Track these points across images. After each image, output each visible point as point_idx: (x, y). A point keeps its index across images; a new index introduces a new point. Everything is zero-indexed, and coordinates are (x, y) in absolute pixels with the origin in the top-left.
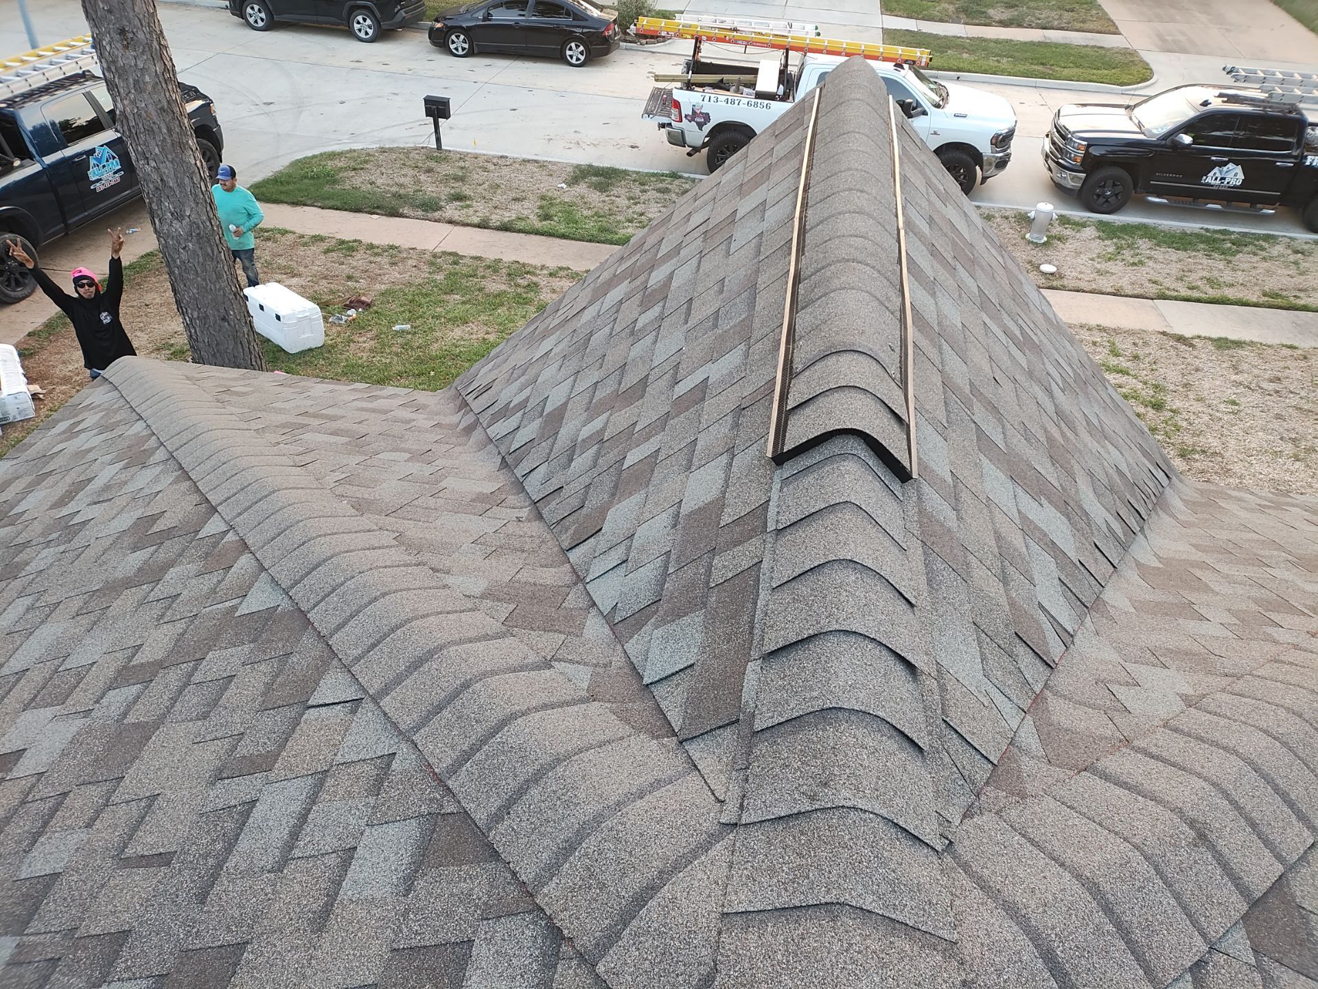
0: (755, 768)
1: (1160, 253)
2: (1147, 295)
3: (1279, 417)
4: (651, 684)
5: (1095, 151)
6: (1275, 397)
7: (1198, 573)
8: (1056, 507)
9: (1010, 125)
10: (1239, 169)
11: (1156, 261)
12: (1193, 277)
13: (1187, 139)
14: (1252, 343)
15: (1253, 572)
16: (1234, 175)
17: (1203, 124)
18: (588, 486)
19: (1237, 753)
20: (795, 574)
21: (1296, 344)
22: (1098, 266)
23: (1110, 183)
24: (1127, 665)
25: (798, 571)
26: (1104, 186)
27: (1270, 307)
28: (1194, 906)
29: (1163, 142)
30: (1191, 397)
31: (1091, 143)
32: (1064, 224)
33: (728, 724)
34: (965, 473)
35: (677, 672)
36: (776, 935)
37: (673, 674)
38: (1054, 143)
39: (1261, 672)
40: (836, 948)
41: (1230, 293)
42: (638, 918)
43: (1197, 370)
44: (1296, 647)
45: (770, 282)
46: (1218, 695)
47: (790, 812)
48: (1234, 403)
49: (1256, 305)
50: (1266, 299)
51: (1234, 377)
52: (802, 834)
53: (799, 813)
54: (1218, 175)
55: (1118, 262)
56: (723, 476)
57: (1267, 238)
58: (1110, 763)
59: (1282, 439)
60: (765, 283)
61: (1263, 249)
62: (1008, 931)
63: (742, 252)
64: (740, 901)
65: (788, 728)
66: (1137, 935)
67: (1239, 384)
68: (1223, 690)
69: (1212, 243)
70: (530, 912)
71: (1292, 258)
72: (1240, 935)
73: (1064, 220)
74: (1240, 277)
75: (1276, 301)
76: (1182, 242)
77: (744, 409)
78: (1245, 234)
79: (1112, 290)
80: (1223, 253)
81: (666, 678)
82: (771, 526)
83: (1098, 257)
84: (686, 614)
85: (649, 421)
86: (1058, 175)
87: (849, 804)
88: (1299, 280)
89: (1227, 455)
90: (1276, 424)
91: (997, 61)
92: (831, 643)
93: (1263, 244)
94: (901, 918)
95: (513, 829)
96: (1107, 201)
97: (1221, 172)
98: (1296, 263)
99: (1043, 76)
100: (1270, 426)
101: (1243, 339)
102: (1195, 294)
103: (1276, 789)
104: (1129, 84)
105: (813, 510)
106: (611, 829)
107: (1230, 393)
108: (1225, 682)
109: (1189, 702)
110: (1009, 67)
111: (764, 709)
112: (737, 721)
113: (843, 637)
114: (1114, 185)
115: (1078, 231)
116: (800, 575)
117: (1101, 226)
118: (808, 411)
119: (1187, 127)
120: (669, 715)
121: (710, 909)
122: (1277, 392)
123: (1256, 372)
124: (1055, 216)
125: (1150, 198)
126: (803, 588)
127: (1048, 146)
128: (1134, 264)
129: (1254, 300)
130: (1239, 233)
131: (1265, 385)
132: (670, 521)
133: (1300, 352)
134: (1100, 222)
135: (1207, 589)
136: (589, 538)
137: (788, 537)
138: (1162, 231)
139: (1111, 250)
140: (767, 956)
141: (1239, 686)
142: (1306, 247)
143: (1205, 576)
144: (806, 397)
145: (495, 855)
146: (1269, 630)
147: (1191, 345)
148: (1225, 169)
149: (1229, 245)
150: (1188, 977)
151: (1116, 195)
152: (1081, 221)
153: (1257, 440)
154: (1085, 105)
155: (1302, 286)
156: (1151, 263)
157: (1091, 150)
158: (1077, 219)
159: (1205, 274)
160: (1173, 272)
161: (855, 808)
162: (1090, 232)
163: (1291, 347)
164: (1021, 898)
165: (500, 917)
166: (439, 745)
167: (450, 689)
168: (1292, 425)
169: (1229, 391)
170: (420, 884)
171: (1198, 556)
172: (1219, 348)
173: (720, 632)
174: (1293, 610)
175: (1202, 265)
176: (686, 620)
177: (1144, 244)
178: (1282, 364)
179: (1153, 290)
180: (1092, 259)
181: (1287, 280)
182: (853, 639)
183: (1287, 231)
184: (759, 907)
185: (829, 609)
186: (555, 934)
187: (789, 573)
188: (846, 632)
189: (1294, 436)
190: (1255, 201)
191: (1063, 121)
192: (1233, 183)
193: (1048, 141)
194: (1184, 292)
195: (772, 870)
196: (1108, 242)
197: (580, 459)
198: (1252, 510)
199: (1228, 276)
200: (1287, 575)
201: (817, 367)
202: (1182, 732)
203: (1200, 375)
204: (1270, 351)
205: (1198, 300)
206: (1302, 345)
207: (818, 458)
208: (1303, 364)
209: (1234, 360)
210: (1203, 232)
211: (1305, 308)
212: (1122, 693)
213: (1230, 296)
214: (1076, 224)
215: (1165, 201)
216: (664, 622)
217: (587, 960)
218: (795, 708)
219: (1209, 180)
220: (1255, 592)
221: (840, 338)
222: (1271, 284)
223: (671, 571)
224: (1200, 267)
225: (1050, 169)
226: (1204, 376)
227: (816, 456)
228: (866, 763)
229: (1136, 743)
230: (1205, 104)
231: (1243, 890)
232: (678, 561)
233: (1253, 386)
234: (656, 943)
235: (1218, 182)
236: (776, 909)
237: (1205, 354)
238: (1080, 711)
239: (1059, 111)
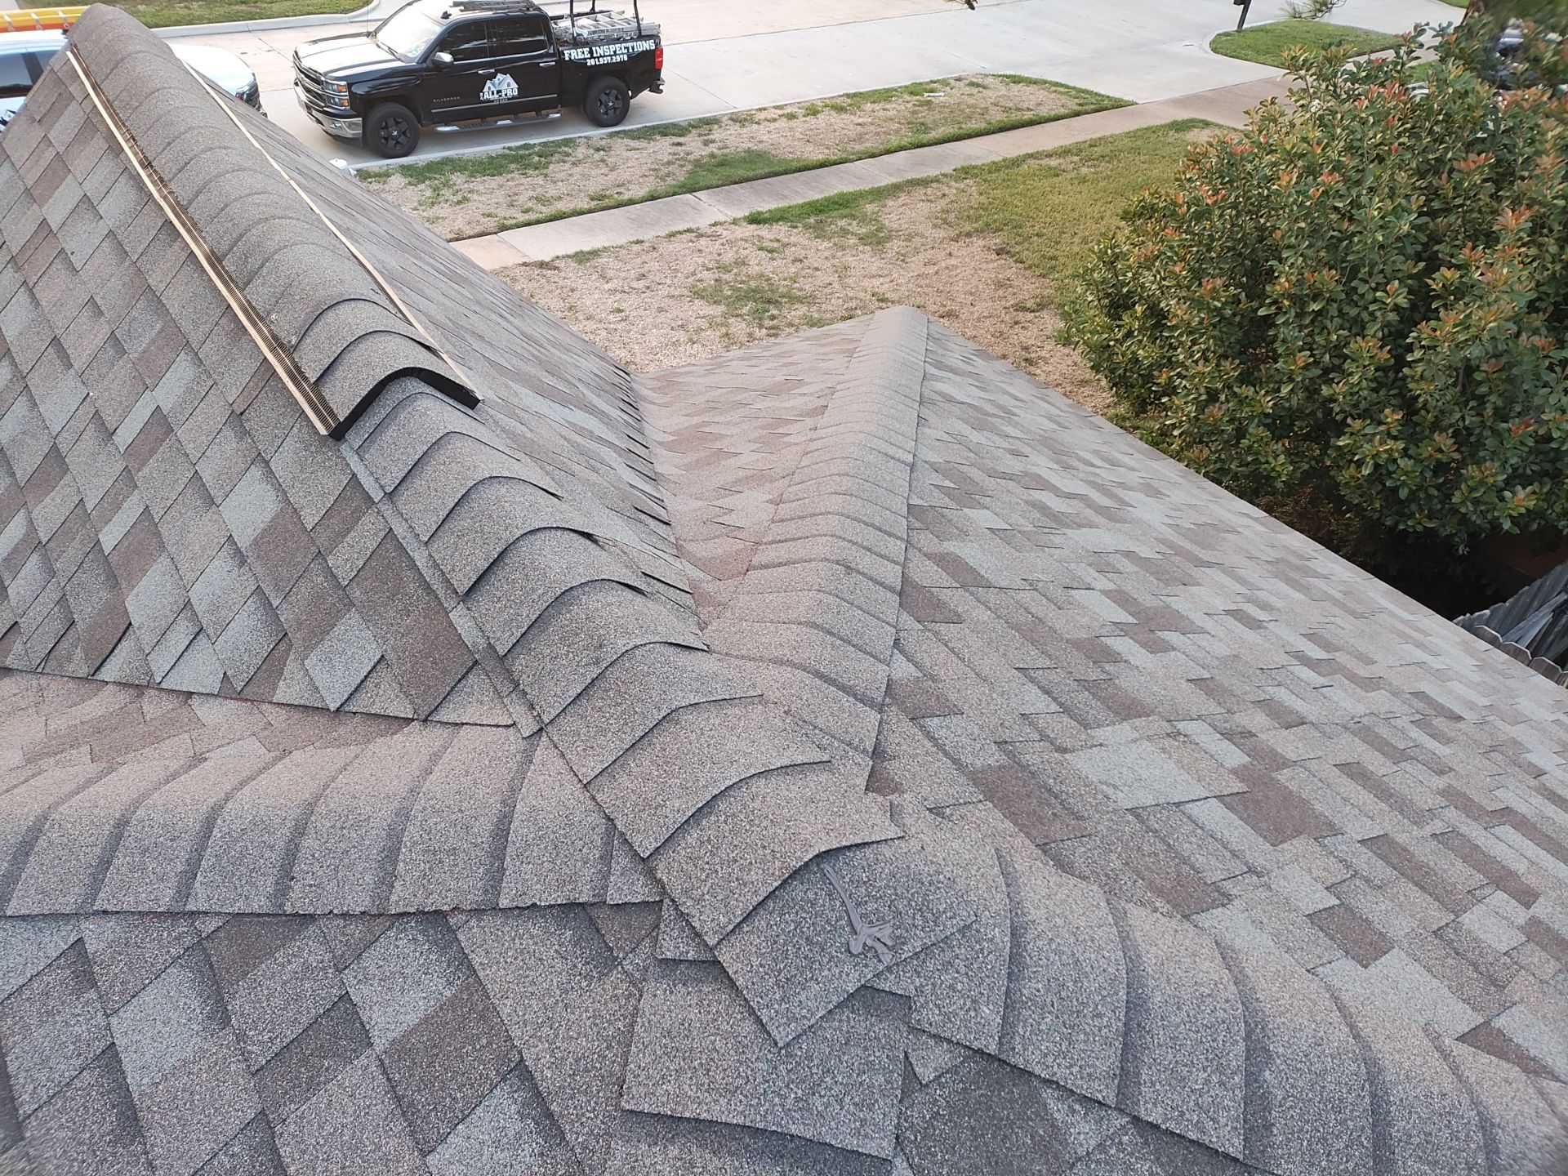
0: (525, 680)
1: (480, 184)
2: (489, 230)
3: (660, 310)
4: (342, 705)
5: (360, 90)
6: (648, 293)
7: (707, 430)
8: (581, 409)
9: (249, 79)
10: (509, 79)
11: (479, 193)
12: (522, 199)
13: (446, 57)
14: (605, 249)
15: (742, 412)
16: (504, 87)
17: (452, 37)
18: (62, 600)
19: (829, 513)
20: (441, 518)
21: (641, 238)
22: (425, 214)
23: (391, 122)
24: (714, 503)
25: (443, 514)
26: (386, 127)
27: (602, 209)
28: (872, 610)
29: (425, 65)
30: (581, 318)
31: (352, 81)
32: (365, 179)
33: (467, 673)
34: (505, 394)
35: (366, 677)
36: (643, 762)
37: (362, 682)
38: (308, 90)
39: (803, 464)
40: (693, 737)
41: (562, 206)
42: (510, 844)
43: (572, 290)
44: (811, 440)
45: (170, 276)
46: (790, 489)
47: (584, 686)
48: (619, 311)
49: (590, 211)
50: (596, 202)
51: (607, 287)
52: (607, 691)
53: (593, 680)
54: (493, 89)
55: (442, 204)
56: (269, 486)
57: (567, 142)
58: (760, 558)
59: (672, 329)
60: (161, 282)
61: (568, 155)
62: (786, 673)
63: (96, 261)
64: (590, 768)
65: (535, 631)
66: (855, 640)
67: (615, 291)
68: (790, 486)
69: (521, 160)
70: (390, 928)
71: (597, 156)
72: (905, 616)
73: (363, 175)
74: (563, 188)
75: (604, 203)
76: (492, 167)
77: (242, 414)
78: (545, 144)
79: (453, 236)
80: (536, 168)
81: (356, 690)
82: (377, 495)
83: (420, 205)
84: (333, 626)
85: (102, 492)
86: (330, 125)
87: (629, 647)
88: (612, 176)
89: (637, 360)
90: (662, 318)
91: (186, 7)
92: (524, 547)
93: (566, 149)
94: (720, 698)
95: (311, 886)
96: (397, 143)
97: (493, 85)
98: (603, 161)
99: (252, 17)
100: (658, 321)
101: (596, 248)
102: (533, 217)
103: (866, 524)
104: (353, 10)
105: (417, 457)
106: (424, 809)
107: (611, 302)
108: (786, 481)
109: (777, 502)
110: (205, 13)
111: (499, 634)
112: (476, 663)
113: (532, 538)
114: (397, 123)
115: (385, 183)
116: (448, 515)
117: (406, 170)
118: (339, 373)
119: (442, 43)
120: (389, 712)
121: (572, 792)
122: (648, 288)
123: (623, 275)
124: (353, 172)
125: (439, 129)
126: (462, 522)
127: (303, 96)
128: (459, 202)
129: (586, 206)
130: (540, 144)
131: (635, 284)
132: (230, 563)
133: (647, 244)
134: (403, 167)
135: (722, 436)
136: (116, 645)
137: (406, 494)
138: (468, 161)
139: (429, 193)
140: (645, 780)
141: (797, 478)
142: (603, 143)
143: (713, 429)
144: (327, 362)
145: (310, 918)
146: (786, 439)
147: (556, 268)
148: (496, 80)
149: (537, 158)
150: (896, 651)
151: (404, 133)
152: (382, 171)
153: (654, 338)
154: (315, 42)
155: (620, 180)
156: (475, 197)
157: (353, 89)
158: (377, 170)
159: (531, 193)
160: (501, 200)
161: (636, 647)
162: (397, 180)
163: (638, 242)
164: (778, 653)
165: (360, 955)
166: (141, 890)
167: (102, 840)
168: (675, 313)
169: (610, 301)
170: (235, 1005)
171: (695, 420)
172: (580, 262)
173: (391, 613)
174: (789, 422)
175: (525, 186)
176: (339, 629)
177: (458, 179)
178: (639, 260)
179: (491, 224)
180: (415, 209)
181: (601, 180)
182: (540, 535)
183: (579, 131)
184: (611, 759)
185: (502, 523)
186: (432, 920)
187: (433, 522)
188: (531, 532)
189: (680, 323)
190: (539, 107)
191: (306, 63)
192: (510, 94)
193: (300, 89)
194: (522, 218)
195: (602, 731)
196: (422, 186)
197: (19, 581)
198: (705, 375)
199: (552, 191)
200: (766, 404)
201: (317, 329)
202: (787, 520)
203: (577, 294)
204: (624, 252)
205: (538, 222)
206: (646, 238)
207: (383, 413)
208: (655, 254)
209: (599, 269)
210: (507, 152)
211: (631, 202)
212: (726, 519)
213: (564, 210)
214: (379, 175)
215: (455, 128)
216: (309, 648)
217: (486, 909)
218: (528, 615)
219: (486, 96)
220: (755, 423)
221: (321, 293)
222: (593, 187)
223: (275, 603)
224: (522, 188)
225: (319, 122)
226: (582, 295)
227: (379, 412)
228: (620, 614)
229: (765, 540)
230: (446, 16)
231: (891, 589)
232: (277, 589)
233: (626, 289)
234: (542, 846)
235: (496, 96)
236: (627, 750)
237: (571, 269)
238: (710, 544)
239: (296, 53)
